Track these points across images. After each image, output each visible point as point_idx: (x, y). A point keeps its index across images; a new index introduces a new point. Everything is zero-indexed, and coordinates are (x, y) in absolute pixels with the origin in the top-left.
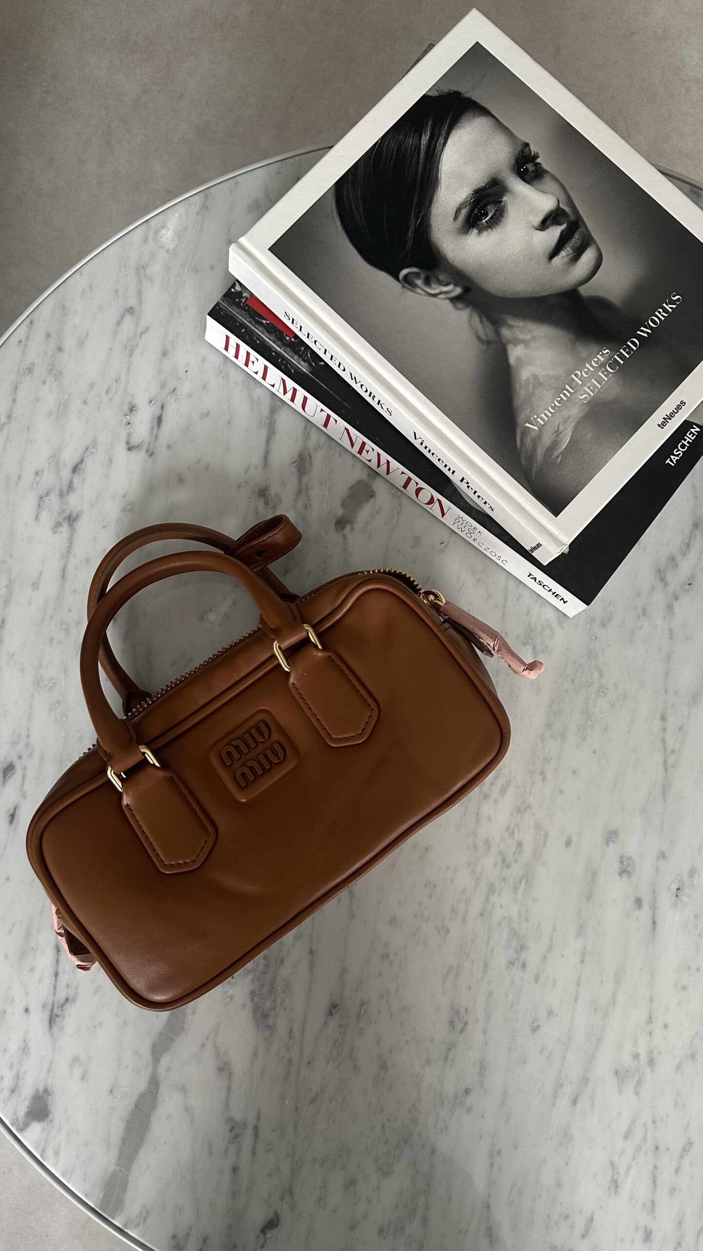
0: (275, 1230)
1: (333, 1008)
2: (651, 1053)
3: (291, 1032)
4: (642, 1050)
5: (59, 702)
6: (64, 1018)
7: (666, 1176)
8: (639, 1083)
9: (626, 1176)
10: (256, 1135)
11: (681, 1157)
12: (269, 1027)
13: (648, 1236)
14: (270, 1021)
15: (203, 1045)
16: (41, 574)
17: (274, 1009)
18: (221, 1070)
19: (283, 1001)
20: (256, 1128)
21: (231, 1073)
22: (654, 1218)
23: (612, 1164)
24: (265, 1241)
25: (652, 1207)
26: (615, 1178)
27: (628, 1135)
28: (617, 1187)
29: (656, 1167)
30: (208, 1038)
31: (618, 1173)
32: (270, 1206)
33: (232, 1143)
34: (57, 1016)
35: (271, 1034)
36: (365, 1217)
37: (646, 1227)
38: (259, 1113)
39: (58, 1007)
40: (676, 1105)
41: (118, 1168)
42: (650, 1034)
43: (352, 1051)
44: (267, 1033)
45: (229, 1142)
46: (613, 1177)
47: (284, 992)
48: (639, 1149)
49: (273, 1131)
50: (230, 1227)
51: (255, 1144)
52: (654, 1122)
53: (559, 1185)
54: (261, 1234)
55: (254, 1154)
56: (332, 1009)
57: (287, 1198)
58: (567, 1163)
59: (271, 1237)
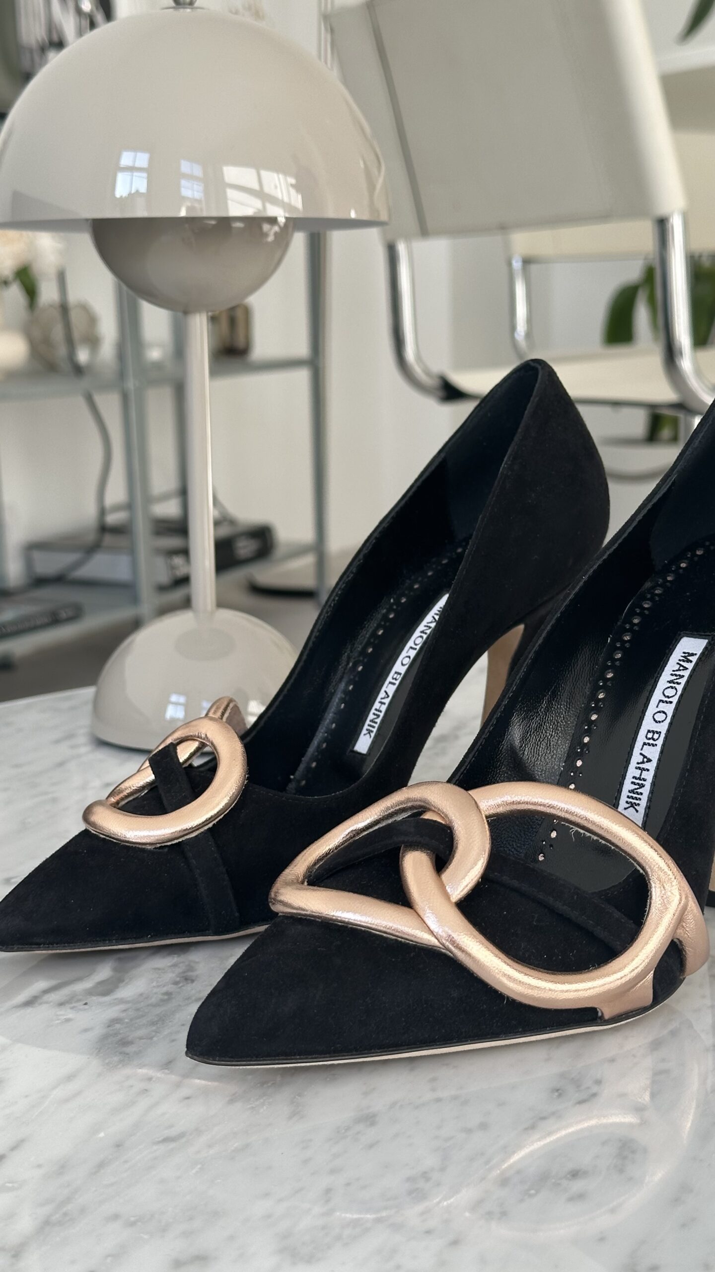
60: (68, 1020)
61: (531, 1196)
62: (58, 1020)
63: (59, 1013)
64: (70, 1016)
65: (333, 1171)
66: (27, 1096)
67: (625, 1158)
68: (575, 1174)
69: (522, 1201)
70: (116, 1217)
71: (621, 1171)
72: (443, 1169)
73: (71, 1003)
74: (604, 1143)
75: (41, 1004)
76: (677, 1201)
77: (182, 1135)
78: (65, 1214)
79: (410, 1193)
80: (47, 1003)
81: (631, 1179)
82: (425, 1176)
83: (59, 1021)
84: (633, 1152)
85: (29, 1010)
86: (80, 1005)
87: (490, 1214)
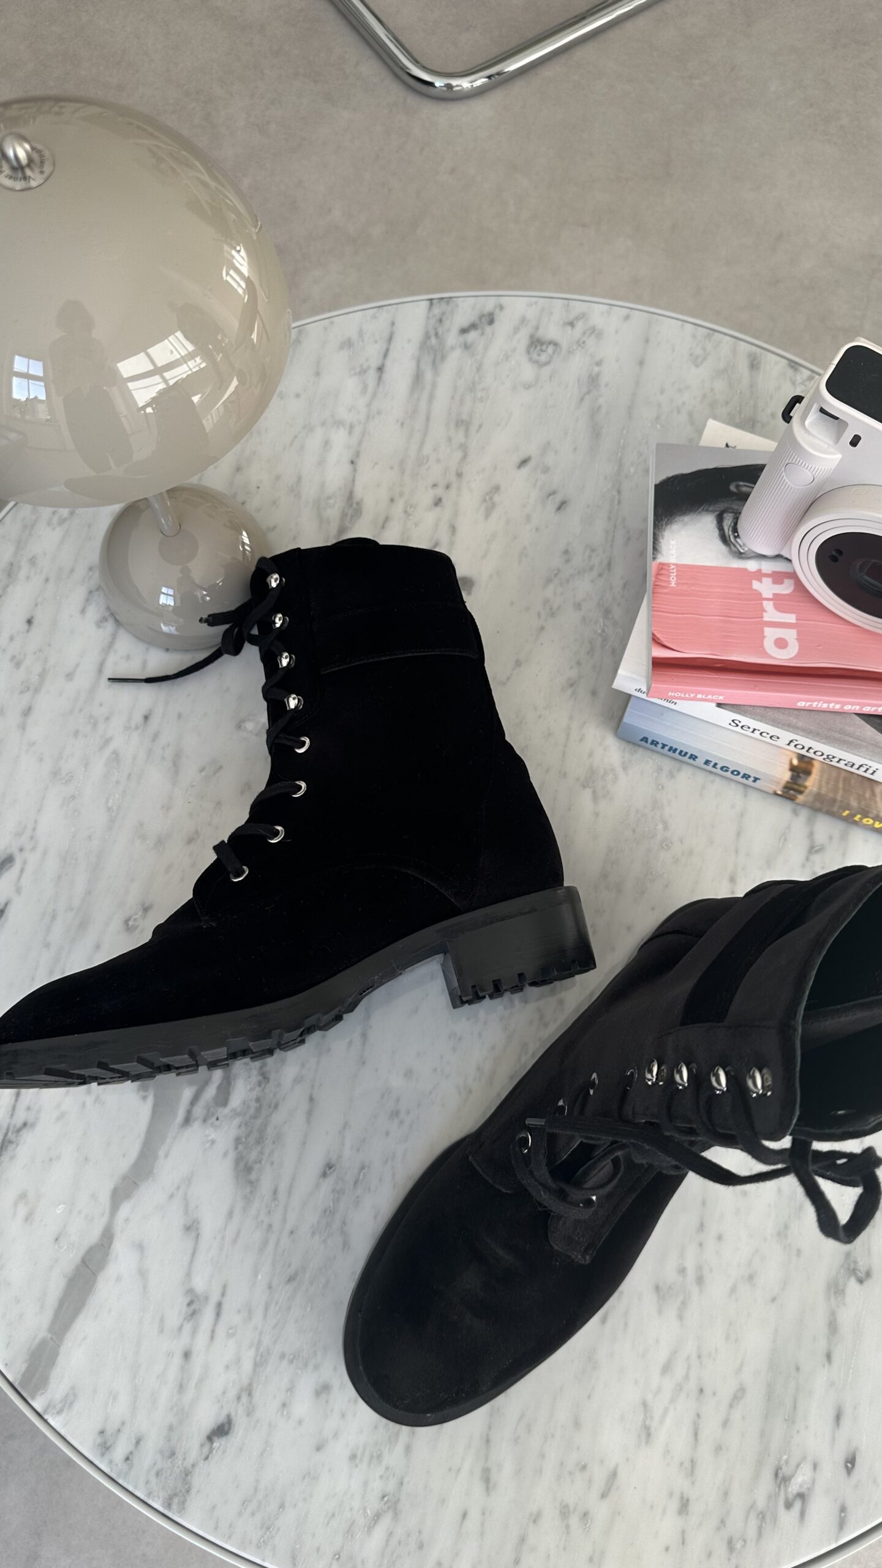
0: (224, 1439)
1: (329, 1168)
2: (700, 1268)
3: (275, 1192)
4: (690, 1265)
5: (73, 797)
6: (18, 1145)
7: (711, 1429)
8: (684, 1304)
9: (662, 1421)
10: (218, 1314)
11: (731, 1406)
12: (251, 1183)
13: (684, 1506)
14: (253, 1176)
15: (172, 1196)
16: (77, 665)
17: (260, 1162)
18: (188, 1228)
19: (272, 1153)
20: (219, 1305)
21: (198, 1234)
22: (693, 1483)
23: (645, 1405)
24: (211, 1451)
25: (691, 1468)
26: (647, 1423)
27: (666, 1369)
28: (649, 1435)
29: (698, 1416)
30: (178, 1188)
31: (652, 1418)
32: (222, 1407)
33: (189, 1321)
34: (11, 1142)
35: (251, 1192)
36: (336, 1435)
37: (682, 1494)
38: (225, 1287)
39: (13, 1132)
40: (727, 1338)
41: (49, 1336)
42: (701, 1245)
43: (344, 1223)
44: (248, 1190)
45: (185, 1319)
46: (645, 1422)
47: (274, 1142)
48: (679, 1388)
49: (239, 1311)
50: (171, 1428)
51: (215, 1325)
52: (699, 1357)
53: (577, 1424)
54: (207, 1442)
55: (212, 1338)
56: (327, 1169)
57: (244, 1399)
58: (589, 1397)
59: (218, 1448)
60: (213, 1142)
62: (208, 1142)
63: (206, 1133)
64: (213, 1136)
66: (215, 1238)
73: (209, 1118)
77: (296, 1274)
80: (196, 1119)
86: (214, 1120)
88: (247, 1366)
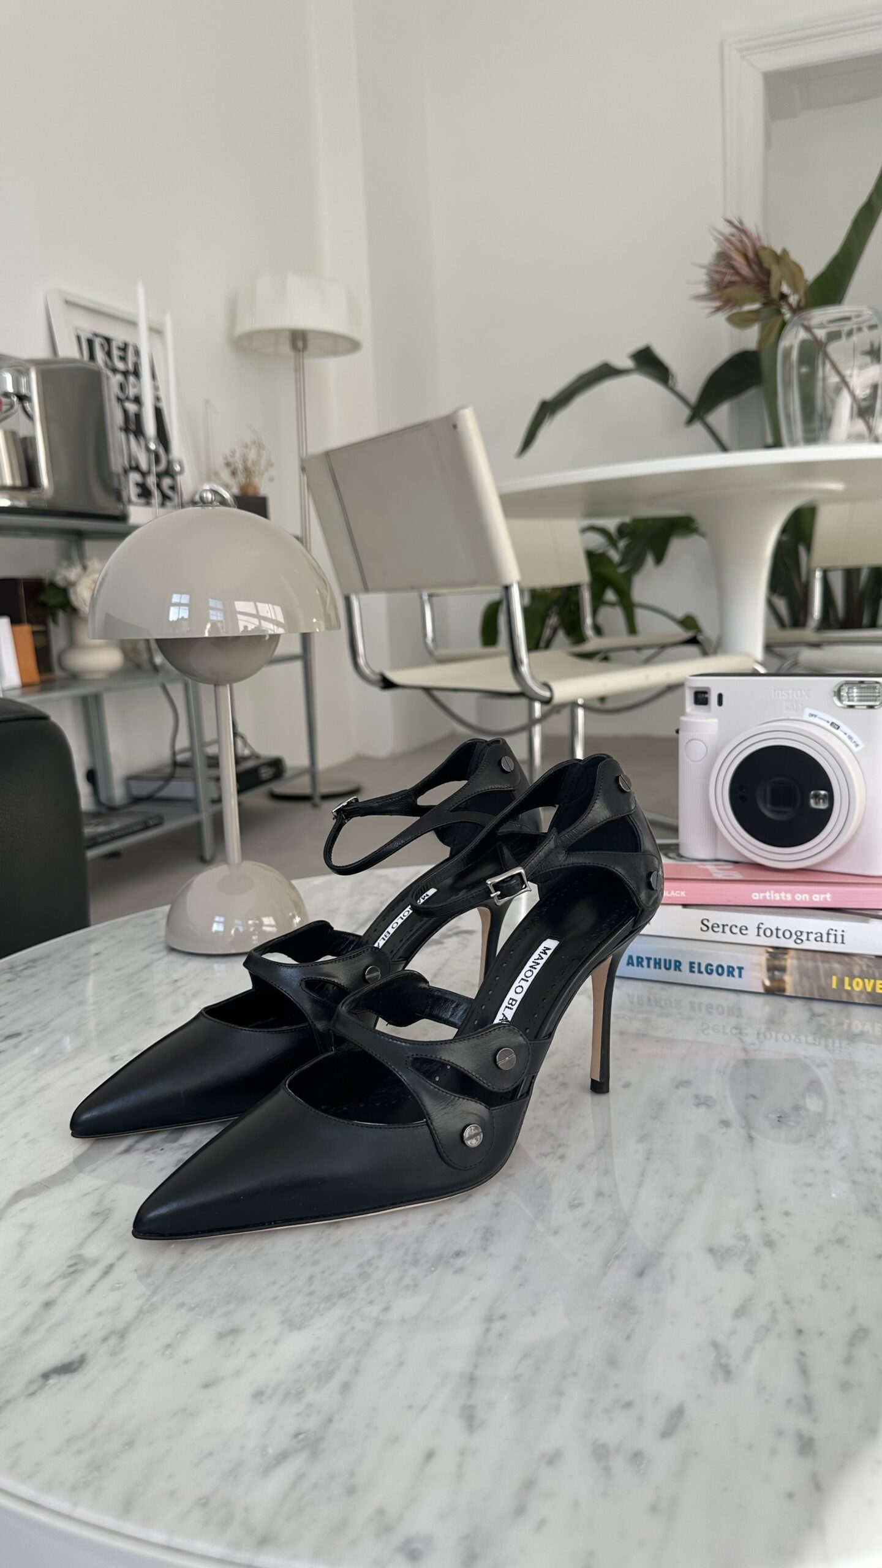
0: (68, 1375)
2: (767, 1234)
4: (753, 1233)
7: (825, 1367)
8: (752, 1260)
9: (744, 1359)
10: (106, 1273)
11: (851, 1346)
13: (806, 1447)
18: (95, 1214)
20: (111, 1266)
21: (106, 1219)
22: (814, 1423)
23: (714, 1343)
24: (41, 1388)
25: (806, 1407)
26: (722, 1358)
27: (740, 1312)
28: (727, 1371)
29: (802, 1355)
30: (97, 1189)
31: (728, 1355)
33: (64, 1279)
36: (237, 1373)
37: (798, 1434)
38: (124, 1253)
42: (763, 1219)
45: (59, 1277)
46: (718, 1359)
48: (764, 1329)
49: (135, 1271)
51: (98, 1281)
52: (787, 1303)
53: (612, 1362)
54: (40, 1378)
55: (89, 1291)
57: (113, 1341)
58: (628, 1338)
59: (55, 1384)
60: (151, 1162)
61: (432, 1272)
63: (146, 1157)
64: (152, 1159)
65: (314, 1263)
66: (127, 1220)
67: (487, 1240)
68: (458, 1254)
69: (426, 1276)
70: (182, 1305)
71: (485, 1249)
72: (380, 1257)
73: (153, 1149)
74: (475, 1230)
75: (134, 1151)
76: (517, 1268)
78: (152, 1304)
79: (360, 1275)
80: (138, 1150)
81: (491, 1255)
82: (369, 1262)
83: (144, 1164)
84: (492, 1235)
85: (127, 1156)
86: (158, 1150)
87: (408, 1286)
88: (128, 1313)
